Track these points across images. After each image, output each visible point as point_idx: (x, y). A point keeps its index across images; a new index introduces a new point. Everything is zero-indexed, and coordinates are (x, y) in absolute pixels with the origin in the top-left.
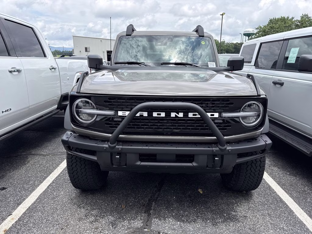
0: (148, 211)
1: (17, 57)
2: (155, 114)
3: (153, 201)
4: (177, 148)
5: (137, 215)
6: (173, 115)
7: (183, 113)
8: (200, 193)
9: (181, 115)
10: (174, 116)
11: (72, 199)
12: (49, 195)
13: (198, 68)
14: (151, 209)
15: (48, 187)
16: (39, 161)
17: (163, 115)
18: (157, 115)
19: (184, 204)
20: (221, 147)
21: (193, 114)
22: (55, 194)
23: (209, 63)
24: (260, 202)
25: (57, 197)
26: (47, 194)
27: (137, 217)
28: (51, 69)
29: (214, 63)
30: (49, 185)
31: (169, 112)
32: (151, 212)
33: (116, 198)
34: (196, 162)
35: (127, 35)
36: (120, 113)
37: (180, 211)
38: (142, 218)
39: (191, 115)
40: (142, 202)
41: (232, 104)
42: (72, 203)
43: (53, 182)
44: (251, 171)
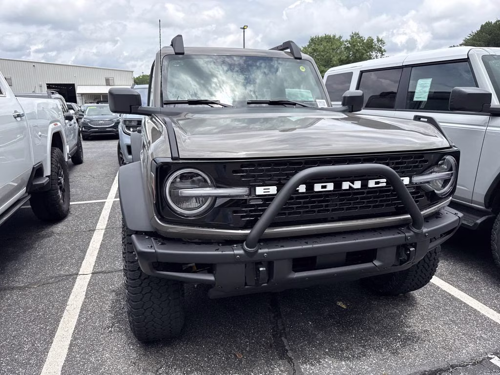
0: (284, 355)
2: (318, 187)
3: (281, 337)
5: (271, 364)
6: (346, 185)
7: (360, 182)
8: (343, 308)
9: (357, 185)
10: (348, 188)
11: (134, 363)
12: (83, 365)
14: (287, 351)
15: (69, 349)
16: (17, 302)
17: (330, 187)
18: (322, 188)
19: (331, 331)
20: (416, 231)
21: (376, 182)
22: (93, 360)
23: (317, 100)
24: (430, 304)
25: (102, 365)
26: (77, 364)
27: (273, 369)
28: (15, 118)
29: (324, 101)
30: (71, 345)
31: (339, 181)
32: (290, 354)
33: (216, 344)
34: (380, 260)
35: (177, 54)
36: (260, 191)
37: (334, 343)
38: (282, 368)
39: (372, 184)
40: (265, 342)
41: (427, 161)
42: (139, 370)
43: (74, 338)
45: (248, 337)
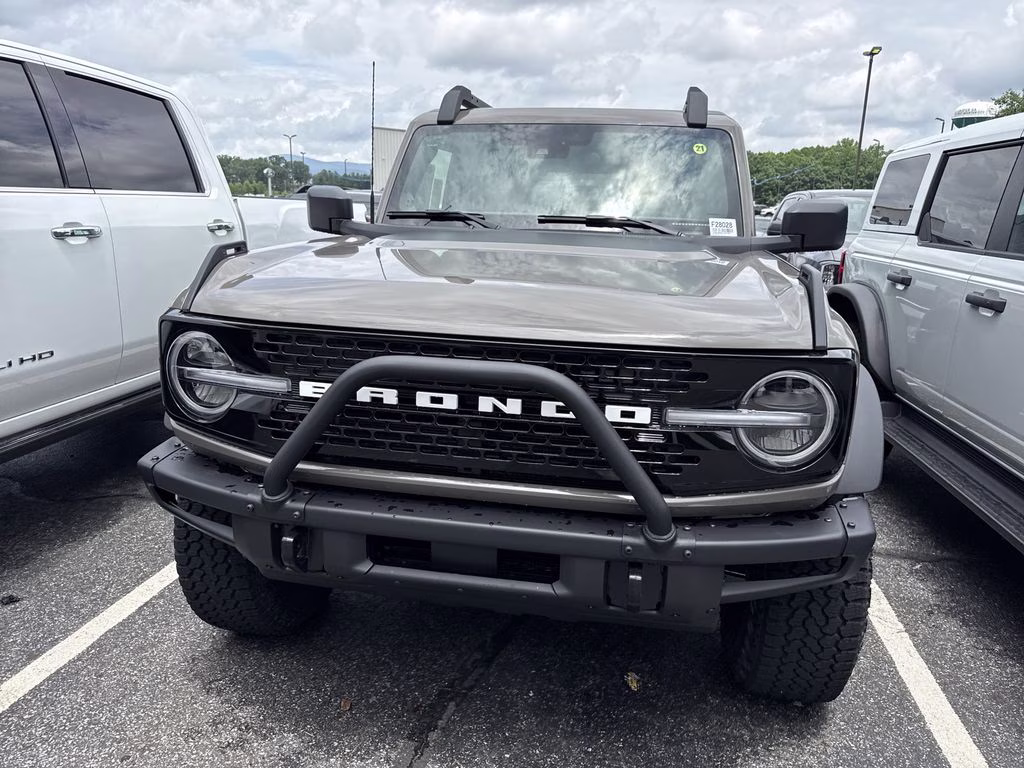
0: (422, 733)
1: (91, 191)
2: (423, 399)
3: (451, 699)
4: (494, 526)
5: (382, 741)
6: (486, 404)
7: (520, 401)
9: (514, 407)
10: (490, 410)
11: (193, 660)
12: (133, 637)
13: (661, 237)
14: (436, 727)
15: (140, 608)
16: (147, 522)
17: (450, 402)
18: (431, 402)
19: (555, 724)
21: (557, 407)
22: (151, 633)
25: (153, 646)
26: (127, 633)
27: (377, 749)
28: (212, 231)
29: (733, 221)
30: (146, 604)
31: (471, 392)
32: (433, 736)
33: (334, 673)
35: (440, 123)
36: (307, 389)
37: (535, 747)
38: (393, 756)
39: (548, 409)
40: (415, 697)
41: (704, 376)
42: (192, 670)
43: (161, 595)
44: (808, 634)
45: (395, 680)
